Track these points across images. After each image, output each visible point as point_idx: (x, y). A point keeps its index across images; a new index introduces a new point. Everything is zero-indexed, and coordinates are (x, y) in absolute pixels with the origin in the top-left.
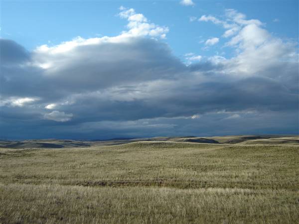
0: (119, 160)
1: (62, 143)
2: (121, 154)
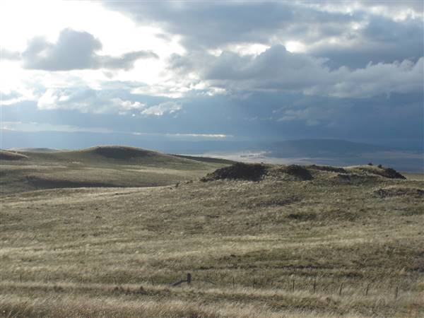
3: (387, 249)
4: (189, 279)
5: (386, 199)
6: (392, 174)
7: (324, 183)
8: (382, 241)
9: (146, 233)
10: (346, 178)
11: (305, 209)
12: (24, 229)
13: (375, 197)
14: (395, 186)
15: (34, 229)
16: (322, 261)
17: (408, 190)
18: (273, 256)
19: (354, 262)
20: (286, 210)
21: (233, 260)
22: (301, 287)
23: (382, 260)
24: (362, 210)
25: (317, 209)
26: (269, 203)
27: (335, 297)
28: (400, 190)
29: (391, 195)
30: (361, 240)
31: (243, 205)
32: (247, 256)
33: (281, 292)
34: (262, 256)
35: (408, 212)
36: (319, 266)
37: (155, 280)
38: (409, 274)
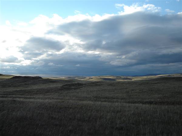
0: (155, 88)
1: (115, 78)
2: (155, 85)
4: (10, 95)
8: (40, 88)
9: (1, 87)
11: (27, 83)
16: (31, 91)
18: (23, 91)
19: (36, 91)
21: (17, 91)
22: (29, 95)
23: (40, 91)
24: (36, 83)
26: (21, 82)
27: (34, 97)
30: (37, 88)
32: (19, 90)
33: (25, 96)
34: (21, 90)
35: (44, 83)
36: (31, 92)
37: (4, 95)
38: (45, 93)
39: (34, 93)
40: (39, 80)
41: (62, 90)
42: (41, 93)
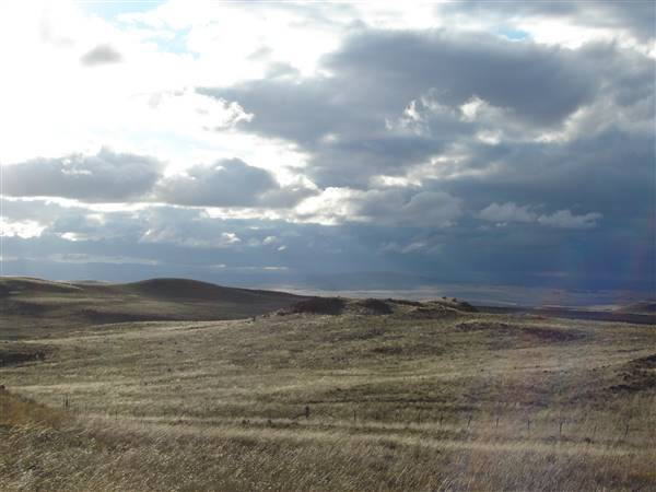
3: (495, 383)
5: (470, 333)
6: (467, 307)
7: (404, 317)
9: (233, 367)
10: (425, 312)
11: (389, 344)
12: (106, 364)
13: (458, 331)
14: (476, 320)
15: (116, 364)
16: (432, 394)
17: (491, 324)
18: (380, 390)
19: (465, 396)
20: (369, 344)
21: (335, 393)
23: (492, 394)
24: (447, 344)
25: (402, 343)
26: (351, 338)
28: (483, 324)
29: (474, 330)
31: (325, 339)
32: (353, 390)
34: (368, 390)
38: (526, 408)
39: (456, 410)
40: (466, 328)
41: (633, 389)
42: (500, 411)
